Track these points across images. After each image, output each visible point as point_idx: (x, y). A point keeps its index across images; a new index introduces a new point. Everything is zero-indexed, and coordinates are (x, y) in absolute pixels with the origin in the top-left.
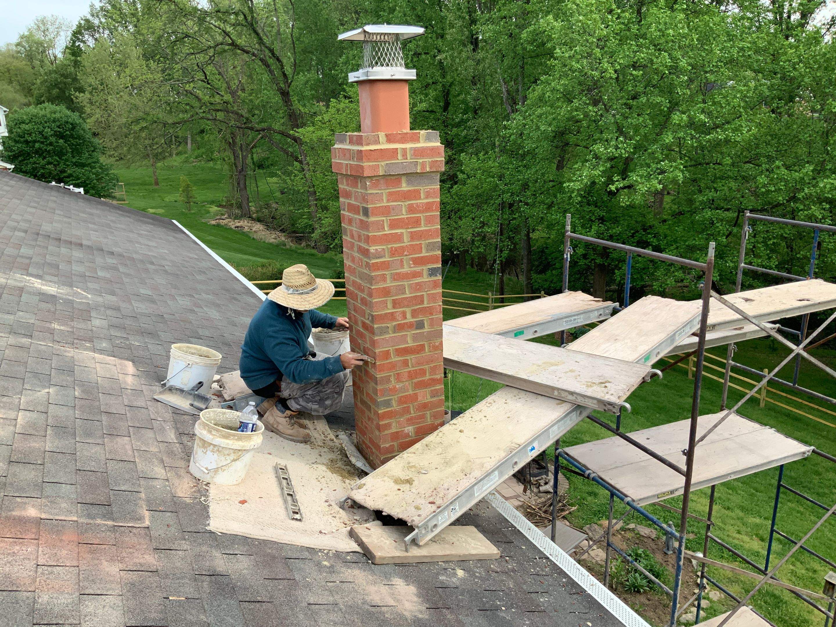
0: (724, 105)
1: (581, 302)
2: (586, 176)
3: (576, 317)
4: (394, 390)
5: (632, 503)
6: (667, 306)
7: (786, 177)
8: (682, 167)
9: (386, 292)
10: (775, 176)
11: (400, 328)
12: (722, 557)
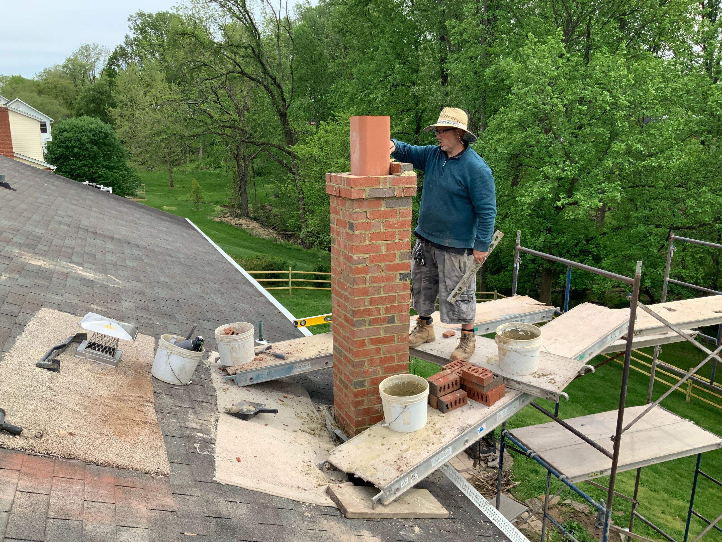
0: (658, 137)
1: (527, 305)
2: (536, 192)
3: (523, 318)
4: (367, 373)
5: (566, 480)
6: (601, 312)
7: (712, 201)
8: (620, 188)
9: (365, 292)
10: (702, 200)
11: (374, 322)
12: (648, 533)
